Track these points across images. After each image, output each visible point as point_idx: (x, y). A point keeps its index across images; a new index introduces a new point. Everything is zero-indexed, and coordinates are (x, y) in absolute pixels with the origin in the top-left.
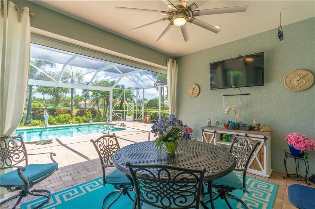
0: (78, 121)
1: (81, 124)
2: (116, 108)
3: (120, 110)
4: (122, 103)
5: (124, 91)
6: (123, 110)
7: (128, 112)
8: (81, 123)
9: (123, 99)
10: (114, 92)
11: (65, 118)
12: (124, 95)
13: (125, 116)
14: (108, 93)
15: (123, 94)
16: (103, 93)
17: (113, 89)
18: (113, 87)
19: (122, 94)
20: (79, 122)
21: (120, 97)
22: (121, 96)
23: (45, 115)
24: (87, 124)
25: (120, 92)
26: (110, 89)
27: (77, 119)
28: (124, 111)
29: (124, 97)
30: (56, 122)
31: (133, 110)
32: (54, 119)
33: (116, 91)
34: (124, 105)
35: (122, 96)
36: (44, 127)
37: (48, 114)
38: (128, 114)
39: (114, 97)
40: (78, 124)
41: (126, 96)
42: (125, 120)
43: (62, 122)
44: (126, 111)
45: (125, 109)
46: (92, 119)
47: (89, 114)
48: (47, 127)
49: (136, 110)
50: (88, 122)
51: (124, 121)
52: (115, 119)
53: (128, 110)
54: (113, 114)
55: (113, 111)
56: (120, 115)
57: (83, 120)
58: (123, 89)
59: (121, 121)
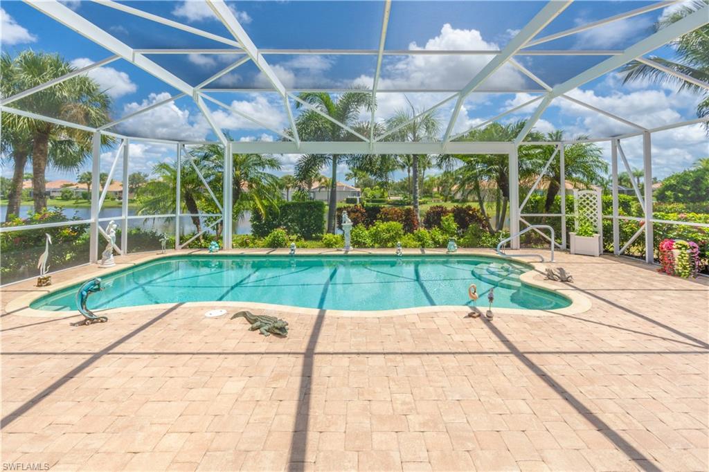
0: (419, 241)
1: (427, 252)
2: (533, 207)
3: (548, 211)
4: (553, 190)
5: (558, 148)
6: (560, 212)
7: (577, 223)
8: (428, 247)
9: (557, 178)
10: (526, 155)
11: (388, 231)
12: (558, 161)
13: (568, 237)
14: (503, 160)
15: (557, 159)
16: (489, 161)
17: (521, 147)
18: (519, 141)
19: (550, 161)
20: (423, 246)
21: (544, 171)
22: (548, 165)
23: (345, 222)
24: (443, 251)
25: (544, 152)
26: (510, 149)
27: (419, 237)
28: (564, 216)
29: (559, 168)
30: (368, 241)
31: (600, 215)
32: (367, 232)
33: (532, 152)
34: (561, 197)
35: (552, 167)
36: (342, 253)
37: (350, 220)
38: (577, 226)
39: (525, 173)
40: (418, 252)
41: (566, 166)
42: (568, 247)
43: (383, 244)
44: (570, 215)
45: (563, 209)
46: (455, 238)
47: (449, 224)
48: (350, 253)
49: (610, 213)
50: (444, 245)
51: (564, 251)
52: (528, 241)
53: (576, 215)
54: (522, 226)
55: (521, 217)
56: (547, 232)
57: (433, 239)
58: (554, 144)
59: (549, 249)
